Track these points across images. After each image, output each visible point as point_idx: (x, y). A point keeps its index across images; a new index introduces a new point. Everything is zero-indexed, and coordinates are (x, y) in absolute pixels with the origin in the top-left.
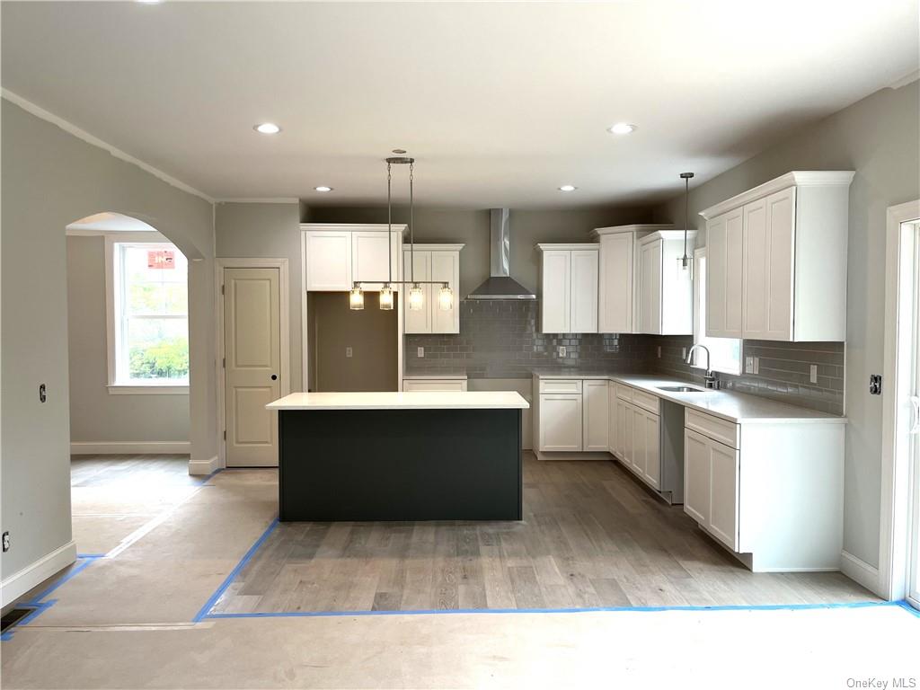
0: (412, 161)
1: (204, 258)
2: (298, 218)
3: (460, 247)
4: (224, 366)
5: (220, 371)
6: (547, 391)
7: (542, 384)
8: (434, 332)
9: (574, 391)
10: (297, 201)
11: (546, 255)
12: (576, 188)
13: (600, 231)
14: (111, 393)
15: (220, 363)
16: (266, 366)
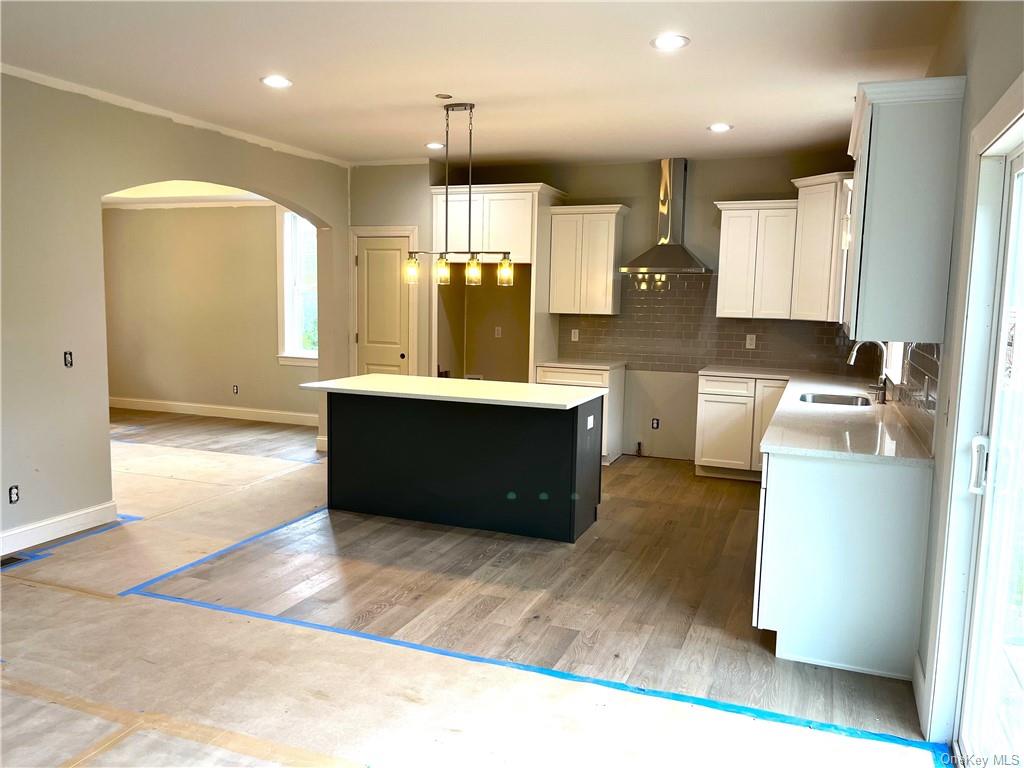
0: (472, 106)
1: (331, 227)
2: (427, 179)
3: (617, 208)
4: (357, 341)
5: (354, 347)
6: (707, 390)
7: (702, 381)
8: (582, 313)
9: (744, 392)
10: (427, 161)
11: (724, 215)
12: (731, 127)
13: (798, 182)
14: (281, 363)
15: (352, 338)
16: (395, 343)
